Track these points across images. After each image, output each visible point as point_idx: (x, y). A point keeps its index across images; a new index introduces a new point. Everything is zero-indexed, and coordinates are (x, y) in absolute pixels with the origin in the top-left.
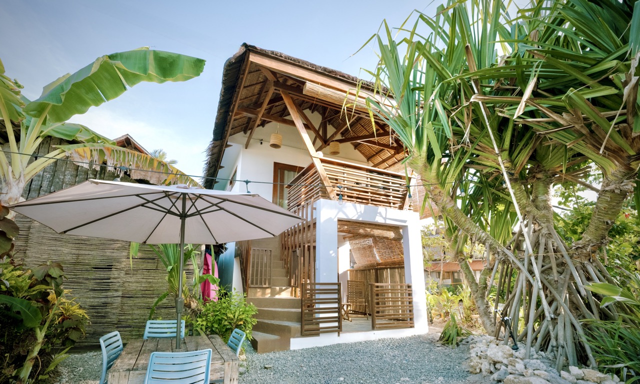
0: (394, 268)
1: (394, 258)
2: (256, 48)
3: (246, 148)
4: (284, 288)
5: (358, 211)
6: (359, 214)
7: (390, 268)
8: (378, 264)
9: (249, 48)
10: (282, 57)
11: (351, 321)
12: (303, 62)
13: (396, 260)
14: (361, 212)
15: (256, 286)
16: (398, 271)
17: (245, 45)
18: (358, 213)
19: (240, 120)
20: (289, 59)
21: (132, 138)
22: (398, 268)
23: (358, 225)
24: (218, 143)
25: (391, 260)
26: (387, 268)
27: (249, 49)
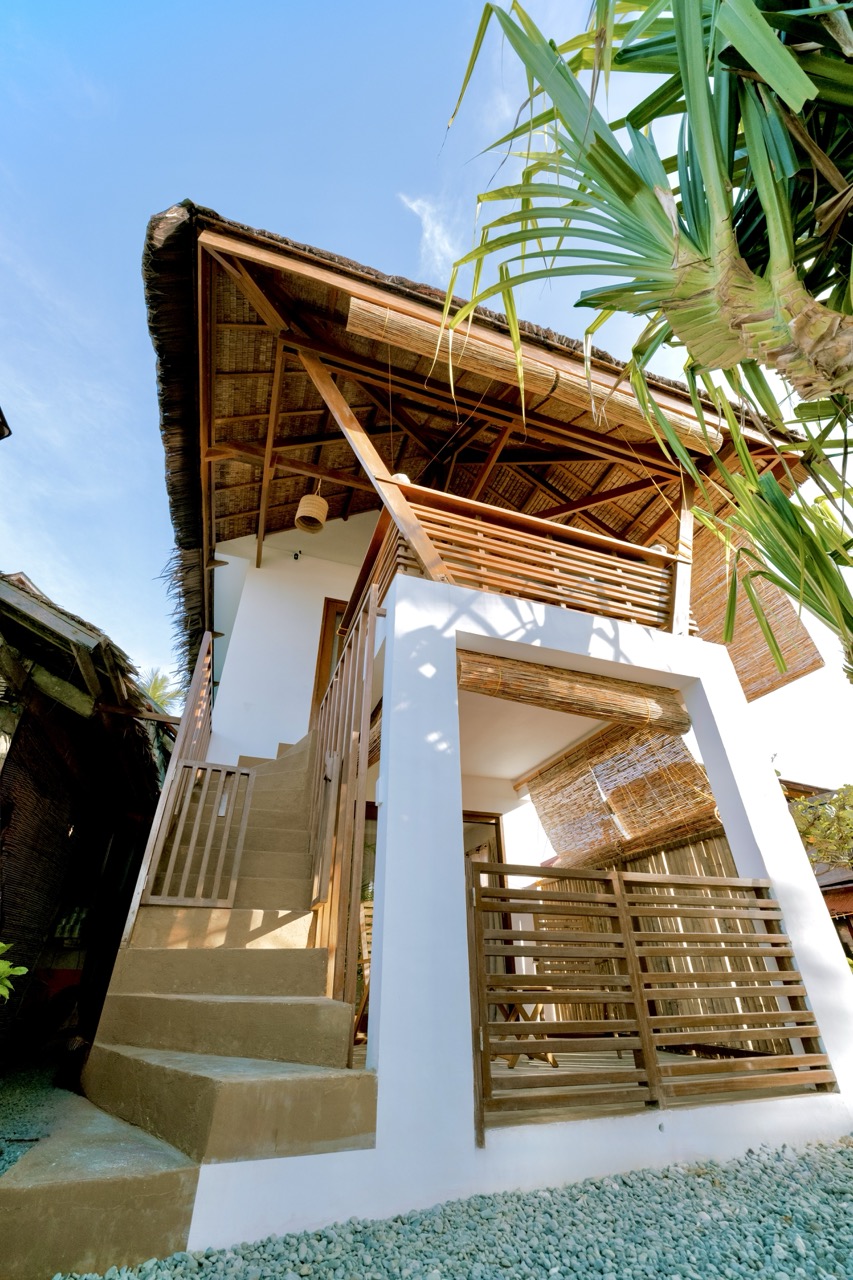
0: (683, 845)
1: (673, 815)
2: (215, 216)
3: (258, 566)
4: (282, 913)
5: (525, 620)
6: (529, 627)
7: (668, 849)
8: (625, 845)
9: (200, 216)
10: (287, 243)
11: (555, 1065)
12: (341, 260)
13: (679, 818)
14: (534, 622)
15: (173, 901)
16: (699, 855)
17: (189, 206)
18: (523, 625)
19: (236, 488)
20: (304, 250)
21: (29, 580)
22: (695, 843)
23: (534, 669)
24: (192, 554)
25: (663, 823)
26: (656, 852)
27: (198, 219)
